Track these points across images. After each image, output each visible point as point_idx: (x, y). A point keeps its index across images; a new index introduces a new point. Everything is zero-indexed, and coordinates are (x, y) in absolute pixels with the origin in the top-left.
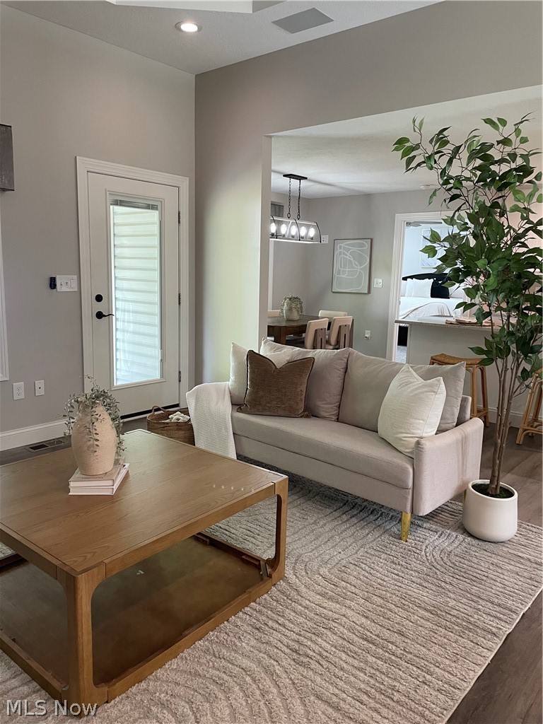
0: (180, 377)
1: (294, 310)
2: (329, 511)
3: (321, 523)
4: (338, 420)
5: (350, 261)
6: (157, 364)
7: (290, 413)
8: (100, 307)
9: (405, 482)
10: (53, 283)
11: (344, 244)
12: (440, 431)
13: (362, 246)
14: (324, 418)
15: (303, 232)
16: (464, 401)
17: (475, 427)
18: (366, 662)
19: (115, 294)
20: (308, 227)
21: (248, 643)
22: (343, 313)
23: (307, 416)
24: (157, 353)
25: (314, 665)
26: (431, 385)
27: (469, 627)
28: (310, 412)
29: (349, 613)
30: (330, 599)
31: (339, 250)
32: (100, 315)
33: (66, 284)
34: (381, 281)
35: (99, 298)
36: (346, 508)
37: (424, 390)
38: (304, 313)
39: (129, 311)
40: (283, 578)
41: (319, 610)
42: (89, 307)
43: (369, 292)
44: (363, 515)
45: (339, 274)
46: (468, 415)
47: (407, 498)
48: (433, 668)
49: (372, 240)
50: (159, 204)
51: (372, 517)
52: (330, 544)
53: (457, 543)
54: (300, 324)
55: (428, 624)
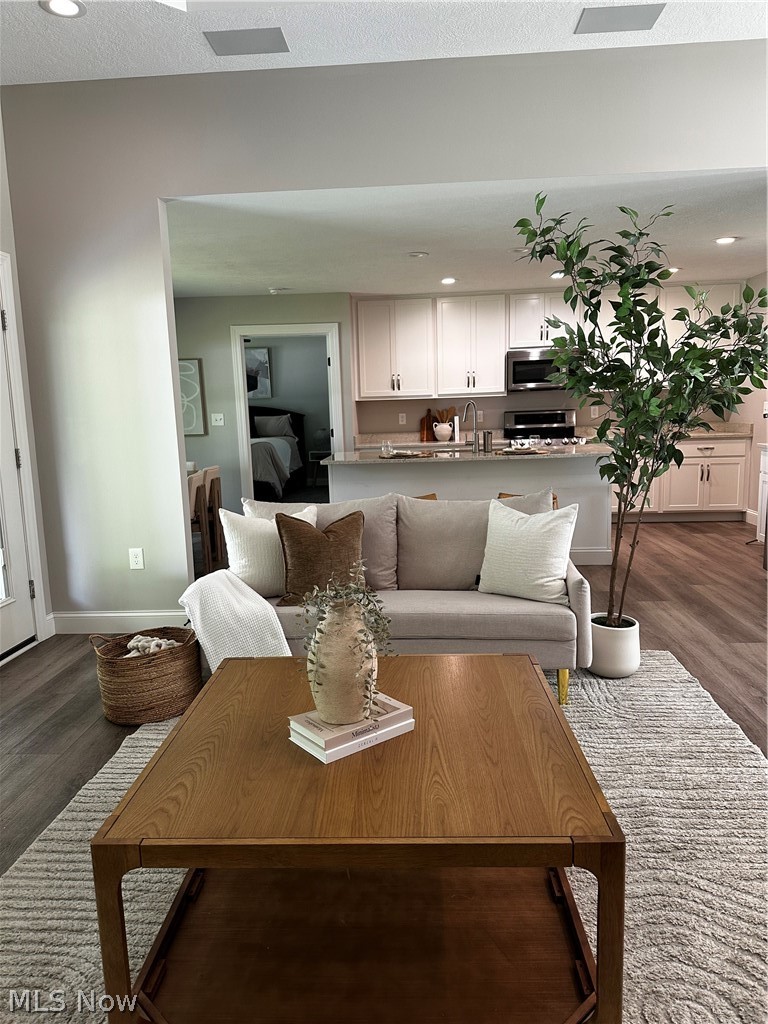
0: (32, 590)
4: (398, 589)
13: (186, 369)
26: (567, 515)
34: (221, 417)
37: (560, 521)
43: (206, 432)
47: (573, 651)
49: (200, 361)
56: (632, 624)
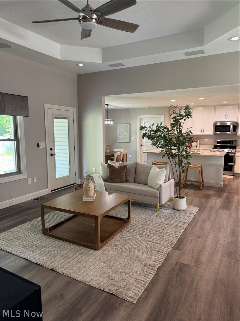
0: (75, 174)
1: (108, 149)
2: (136, 207)
3: (135, 210)
4: (134, 183)
5: (123, 131)
6: (68, 170)
7: (121, 181)
8: (52, 152)
9: (158, 196)
10: (38, 145)
11: (121, 125)
12: (164, 183)
13: (127, 126)
14: (131, 182)
15: (109, 123)
16: (169, 174)
17: (172, 181)
18: (156, 235)
19: (56, 147)
20: (110, 121)
21: (128, 235)
22: (123, 149)
23: (126, 182)
24: (68, 167)
25: (145, 236)
26: (162, 170)
27: (177, 226)
28: (127, 181)
29: (150, 227)
30: (144, 225)
31: (119, 128)
32: (52, 155)
33: (42, 145)
34: (134, 138)
35: (51, 149)
36: (140, 206)
37: (161, 172)
38: (111, 150)
39: (60, 153)
40: (131, 222)
41: (142, 227)
42: (49, 152)
43: (130, 142)
44: (145, 207)
45: (119, 135)
46: (170, 178)
47: (158, 200)
48: (171, 234)
49: (130, 124)
50: (68, 117)
51: (148, 208)
52: (139, 214)
53: (171, 211)
54: (112, 154)
55: (168, 227)
56: (184, 198)
